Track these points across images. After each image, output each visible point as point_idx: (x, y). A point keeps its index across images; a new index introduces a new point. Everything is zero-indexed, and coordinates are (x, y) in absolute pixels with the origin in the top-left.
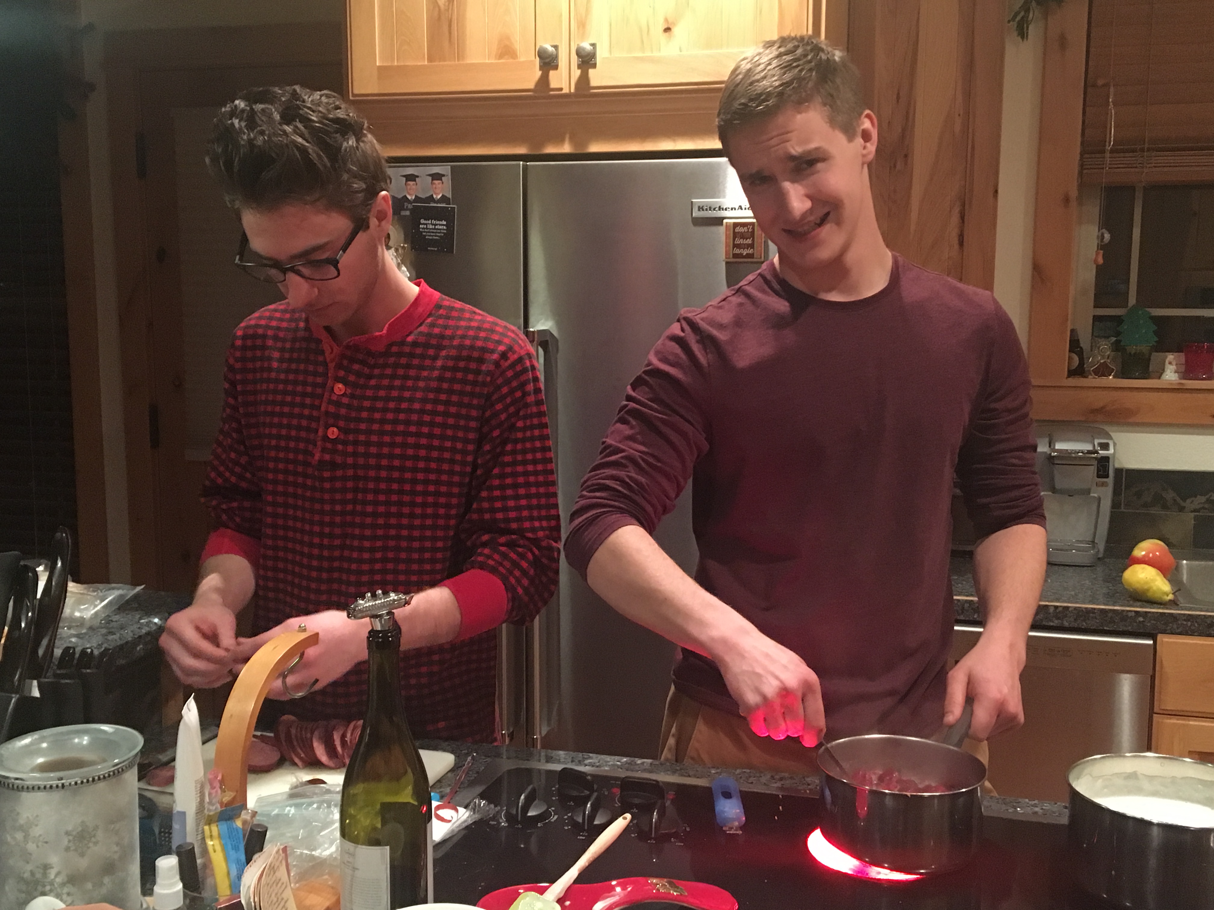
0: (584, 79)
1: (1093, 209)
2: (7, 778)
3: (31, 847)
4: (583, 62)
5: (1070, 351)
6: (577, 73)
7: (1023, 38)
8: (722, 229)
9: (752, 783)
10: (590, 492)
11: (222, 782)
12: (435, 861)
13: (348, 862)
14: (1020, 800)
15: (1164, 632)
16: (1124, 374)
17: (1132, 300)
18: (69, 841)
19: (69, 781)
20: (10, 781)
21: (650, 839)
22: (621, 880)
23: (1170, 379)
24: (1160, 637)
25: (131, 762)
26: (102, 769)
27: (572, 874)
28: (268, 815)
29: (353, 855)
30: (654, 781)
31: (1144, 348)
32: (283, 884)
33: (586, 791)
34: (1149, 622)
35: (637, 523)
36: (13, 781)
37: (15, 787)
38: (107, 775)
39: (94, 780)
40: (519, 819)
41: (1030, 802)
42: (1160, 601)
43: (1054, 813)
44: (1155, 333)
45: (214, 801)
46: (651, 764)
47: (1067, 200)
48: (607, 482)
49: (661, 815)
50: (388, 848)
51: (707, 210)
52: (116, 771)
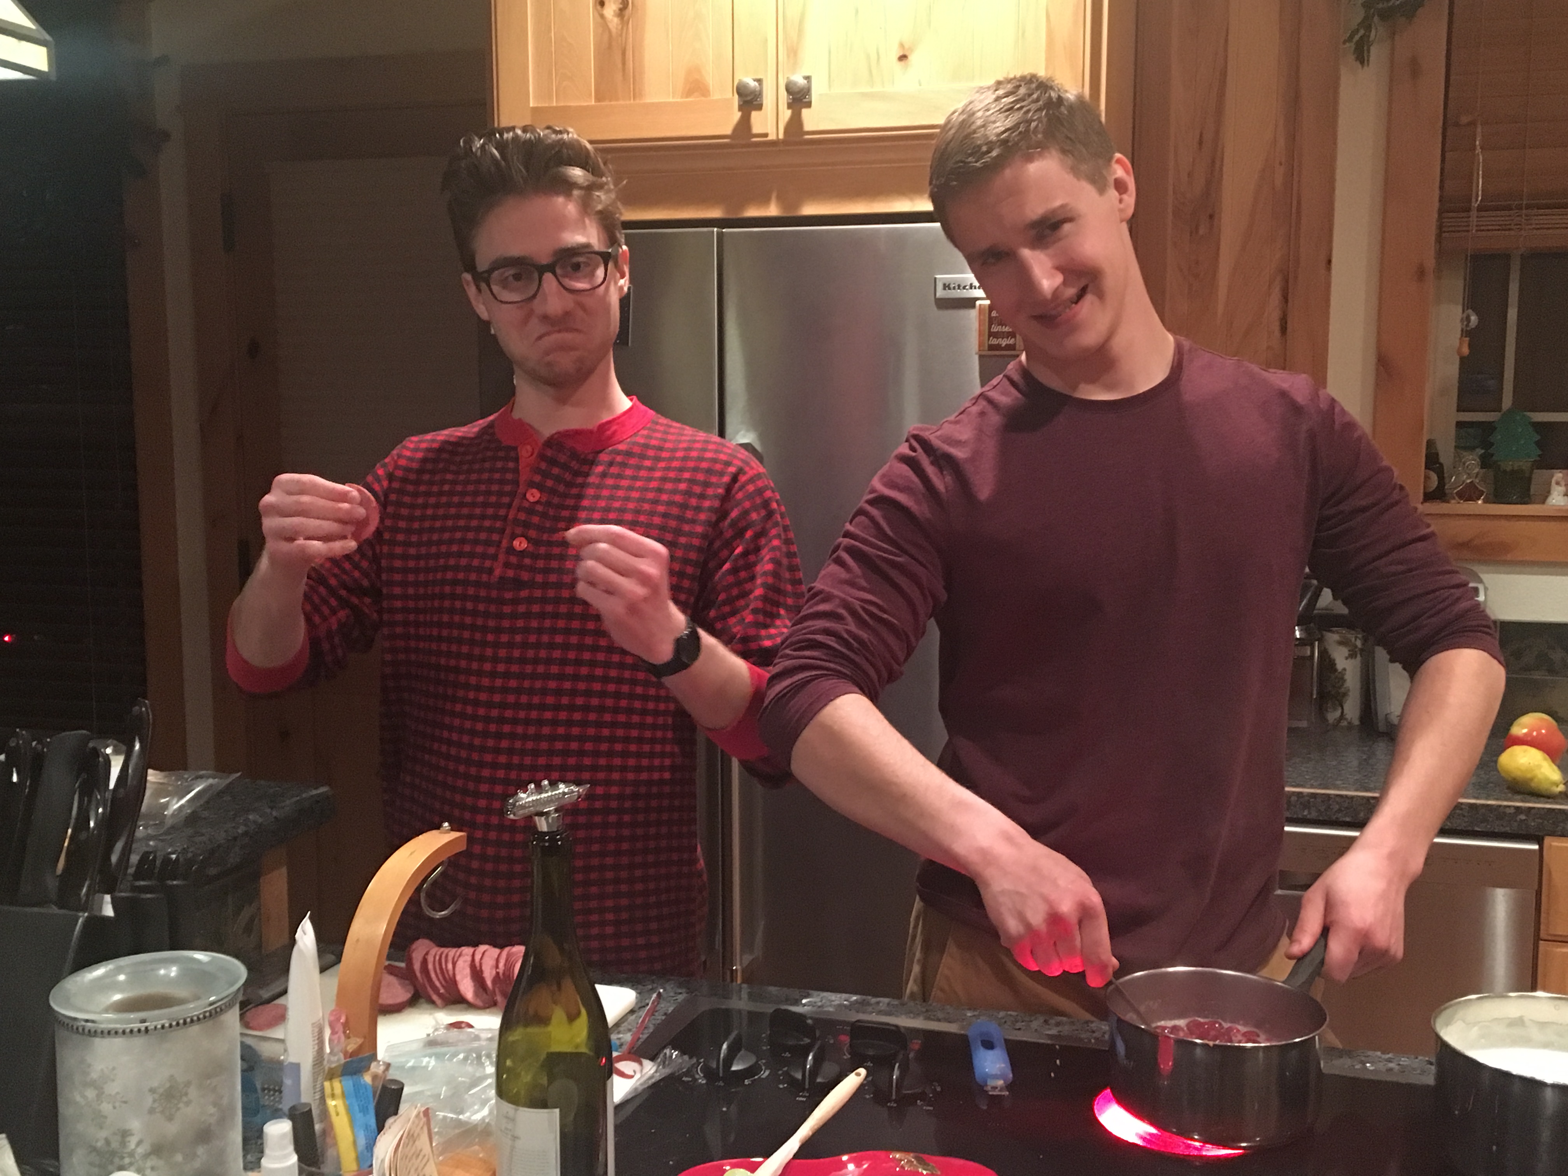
0: (795, 122)
1: (1456, 284)
2: (75, 1019)
3: (106, 1107)
4: (793, 99)
5: (1426, 468)
6: (786, 114)
7: (1362, 63)
8: (973, 314)
9: (1019, 1029)
10: (795, 650)
11: (346, 1025)
12: (617, 1128)
13: (506, 1129)
14: (1370, 1053)
15: (1553, 834)
16: (1498, 497)
17: (1507, 402)
18: (154, 1101)
19: (154, 1023)
20: (79, 1024)
21: (890, 1101)
22: (855, 1155)
23: (1558, 504)
24: (1548, 840)
25: (231, 1000)
26: (194, 1009)
27: (792, 1146)
28: (402, 1068)
29: (513, 1120)
30: (893, 1025)
31: (1524, 464)
32: (424, 1156)
33: (806, 1039)
34: (1534, 820)
35: (857, 689)
36: (83, 1023)
37: (86, 1031)
38: (201, 1016)
39: (185, 1023)
40: (721, 1075)
41: (1383, 1056)
42: (1544, 793)
43: (1414, 1069)
44: (1537, 443)
45: (336, 1050)
46: (888, 1004)
47: (1421, 273)
48: (819, 637)
49: (904, 1070)
50: (557, 1111)
51: (954, 288)
52: (213, 1012)
